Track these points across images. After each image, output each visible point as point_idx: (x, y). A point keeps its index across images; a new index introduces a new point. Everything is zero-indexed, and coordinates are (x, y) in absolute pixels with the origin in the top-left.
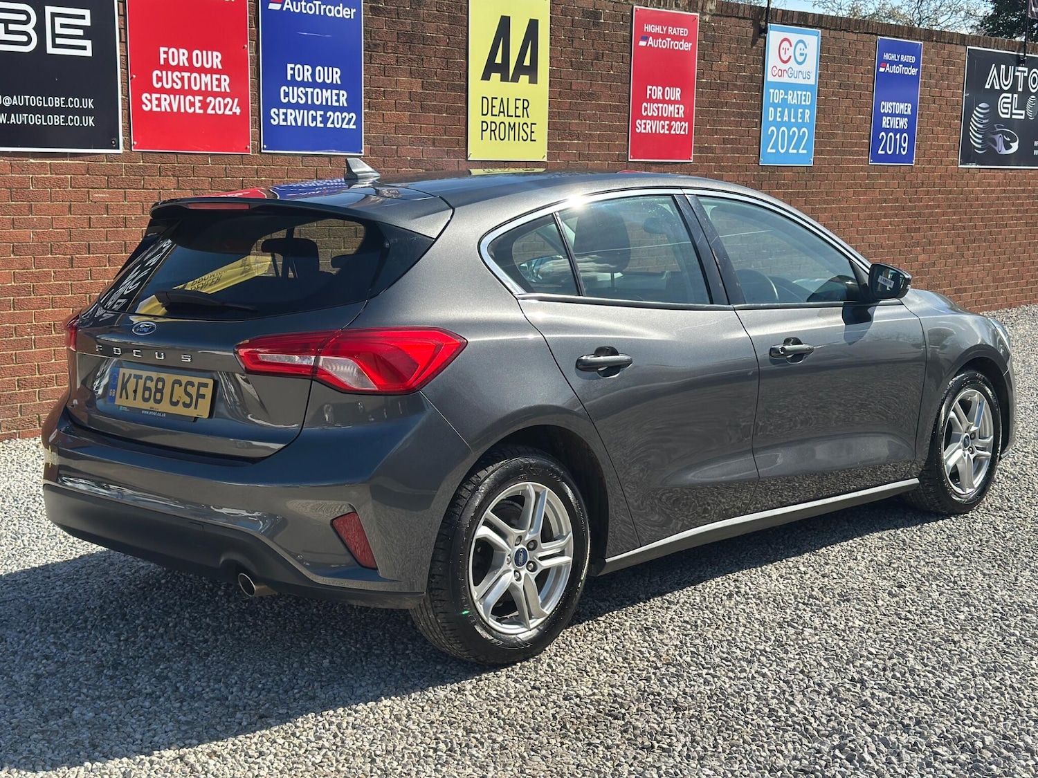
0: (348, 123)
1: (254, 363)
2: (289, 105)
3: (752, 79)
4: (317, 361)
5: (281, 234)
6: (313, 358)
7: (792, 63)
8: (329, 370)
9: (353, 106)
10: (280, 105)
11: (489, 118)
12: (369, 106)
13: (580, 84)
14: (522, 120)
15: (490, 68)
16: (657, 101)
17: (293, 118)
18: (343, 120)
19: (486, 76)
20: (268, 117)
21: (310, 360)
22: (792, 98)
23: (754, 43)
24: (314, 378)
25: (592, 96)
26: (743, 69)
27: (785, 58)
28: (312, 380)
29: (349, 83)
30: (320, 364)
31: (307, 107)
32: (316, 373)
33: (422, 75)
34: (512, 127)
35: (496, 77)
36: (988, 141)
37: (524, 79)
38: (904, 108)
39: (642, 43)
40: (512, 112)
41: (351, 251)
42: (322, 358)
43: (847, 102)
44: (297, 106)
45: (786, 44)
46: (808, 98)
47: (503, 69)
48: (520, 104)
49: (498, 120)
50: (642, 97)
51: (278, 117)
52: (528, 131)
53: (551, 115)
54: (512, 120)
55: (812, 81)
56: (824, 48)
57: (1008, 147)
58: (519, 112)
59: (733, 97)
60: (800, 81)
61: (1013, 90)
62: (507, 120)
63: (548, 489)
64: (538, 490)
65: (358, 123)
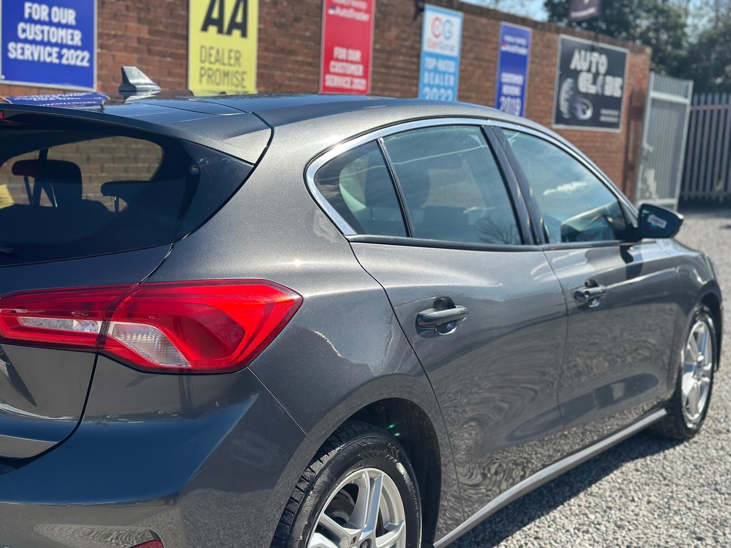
0: (82, 60)
1: (12, 330)
2: (26, 41)
3: (413, 48)
4: (105, 327)
5: (33, 155)
6: (100, 323)
7: (442, 38)
8: (120, 339)
9: (86, 45)
10: (17, 40)
11: (207, 65)
12: (101, 46)
13: (282, 41)
14: (235, 69)
15: (208, 22)
16: (342, 61)
17: (30, 53)
18: (77, 57)
19: (205, 28)
20: (5, 50)
21: (94, 327)
22: (442, 65)
23: (415, 18)
24: (100, 351)
25: (291, 52)
26: (405, 40)
27: (437, 33)
28: (97, 354)
29: (83, 24)
30: (110, 332)
31: (43, 43)
32: (104, 343)
33: (149, 22)
34: (226, 74)
35: (213, 29)
36: (572, 109)
37: (237, 33)
38: (518, 79)
39: (331, 12)
40: (226, 61)
41: (147, 176)
42: (113, 324)
43: (479, 72)
44: (34, 42)
45: (437, 23)
46: (452, 67)
47: (219, 23)
48: (233, 55)
49: (215, 67)
50: (330, 57)
51: (15, 51)
52: (239, 78)
53: (259, 66)
54: (227, 68)
55: (456, 53)
56: (465, 27)
57: (584, 112)
58: (232, 61)
59: (400, 61)
60: (447, 52)
61: (589, 71)
62: (222, 68)
63: (383, 474)
64: (373, 476)
65: (91, 60)
